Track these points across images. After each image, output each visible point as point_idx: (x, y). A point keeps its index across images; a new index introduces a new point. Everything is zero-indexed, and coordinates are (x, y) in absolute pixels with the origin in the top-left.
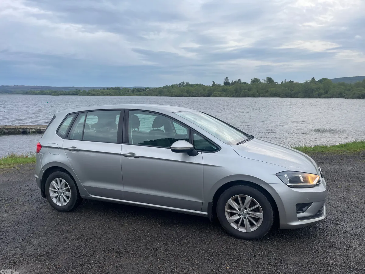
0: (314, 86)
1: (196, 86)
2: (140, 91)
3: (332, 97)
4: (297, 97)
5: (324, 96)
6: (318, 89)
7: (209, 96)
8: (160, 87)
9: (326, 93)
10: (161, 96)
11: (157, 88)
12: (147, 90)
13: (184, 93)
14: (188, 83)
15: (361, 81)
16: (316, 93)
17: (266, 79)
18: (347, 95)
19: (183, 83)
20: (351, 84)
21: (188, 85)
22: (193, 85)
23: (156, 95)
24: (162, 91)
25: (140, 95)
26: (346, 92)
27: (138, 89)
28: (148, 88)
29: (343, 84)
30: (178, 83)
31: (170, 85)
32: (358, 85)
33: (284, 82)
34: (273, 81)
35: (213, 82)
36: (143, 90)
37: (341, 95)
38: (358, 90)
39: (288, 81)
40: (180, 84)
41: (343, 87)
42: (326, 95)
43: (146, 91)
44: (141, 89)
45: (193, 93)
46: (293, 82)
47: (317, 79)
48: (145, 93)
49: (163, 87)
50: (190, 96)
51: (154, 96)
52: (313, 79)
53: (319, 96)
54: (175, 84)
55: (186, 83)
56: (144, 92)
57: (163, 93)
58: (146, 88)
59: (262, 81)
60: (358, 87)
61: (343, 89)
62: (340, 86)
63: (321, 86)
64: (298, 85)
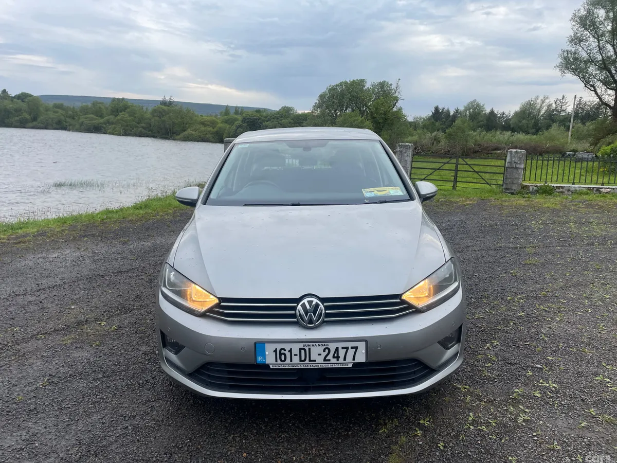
0: (11, 106)
3: (46, 128)
5: (30, 124)
6: (18, 111)
9: (35, 119)
16: (17, 118)
18: (70, 125)
20: (74, 108)
26: (68, 119)
29: (59, 107)
32: (85, 111)
37: (60, 125)
38: (86, 118)
41: (60, 111)
42: (35, 123)
53: (22, 124)
60: (86, 113)
61: (62, 115)
62: (58, 110)
63: (24, 106)
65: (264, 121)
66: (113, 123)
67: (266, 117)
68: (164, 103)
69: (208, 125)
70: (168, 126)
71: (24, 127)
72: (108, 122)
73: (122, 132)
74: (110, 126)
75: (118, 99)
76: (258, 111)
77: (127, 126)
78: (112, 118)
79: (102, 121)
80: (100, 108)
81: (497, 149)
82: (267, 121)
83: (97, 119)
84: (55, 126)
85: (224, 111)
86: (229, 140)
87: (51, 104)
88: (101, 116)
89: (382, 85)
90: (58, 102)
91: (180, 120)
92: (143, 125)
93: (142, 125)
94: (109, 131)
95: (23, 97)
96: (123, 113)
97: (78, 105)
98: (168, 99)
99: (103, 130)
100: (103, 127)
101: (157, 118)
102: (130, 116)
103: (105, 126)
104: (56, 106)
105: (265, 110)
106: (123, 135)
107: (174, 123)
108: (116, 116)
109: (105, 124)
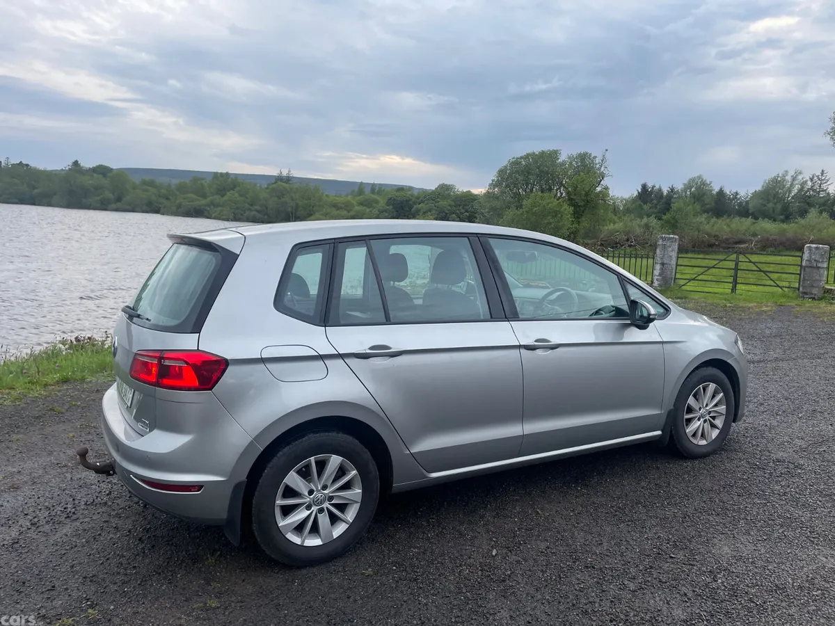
0: (90, 182)
3: (133, 209)
4: (49, 205)
5: (114, 206)
6: (99, 188)
9: (119, 199)
16: (96, 198)
18: (163, 207)
20: (169, 185)
26: (161, 200)
29: (151, 184)
32: (182, 188)
33: (4, 164)
37: (152, 208)
38: (185, 199)
39: (15, 161)
41: (152, 190)
42: (119, 204)
46: (27, 165)
53: (104, 206)
60: (185, 192)
61: (154, 194)
62: (149, 188)
63: (105, 182)
64: (49, 175)
65: (415, 203)
66: (218, 205)
67: (418, 198)
68: (280, 179)
69: (341, 208)
70: (290, 209)
71: (106, 210)
72: (212, 204)
73: (231, 217)
74: (215, 209)
75: (222, 174)
76: (401, 189)
77: (237, 208)
78: (217, 198)
79: (204, 202)
80: (202, 185)
81: (741, 242)
82: (419, 204)
83: (198, 200)
84: (145, 208)
85: (356, 189)
87: (137, 180)
88: (204, 196)
89: (583, 157)
90: (147, 178)
91: (306, 202)
92: (257, 207)
94: (213, 215)
95: (102, 171)
96: (232, 192)
97: (175, 181)
98: (285, 173)
99: (206, 214)
100: (206, 210)
101: (275, 199)
102: (241, 195)
103: (208, 209)
104: (144, 183)
105: (411, 188)
106: (232, 221)
107: (297, 205)
108: (223, 196)
109: (208, 205)
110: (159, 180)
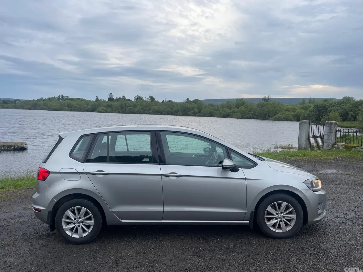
0: (190, 106)
1: (77, 100)
2: (7, 104)
3: (204, 116)
4: (177, 115)
5: (198, 114)
6: (193, 108)
7: (93, 111)
8: (34, 100)
9: (200, 112)
10: (35, 109)
11: (29, 101)
12: (17, 102)
13: (64, 108)
14: (67, 97)
15: (225, 103)
16: (192, 112)
17: (148, 97)
18: (215, 114)
19: (62, 96)
20: (218, 105)
21: (68, 99)
22: (74, 99)
23: (29, 108)
24: (37, 104)
25: (7, 108)
26: (215, 111)
27: (5, 100)
28: (18, 100)
29: (212, 105)
30: (56, 96)
31: (47, 98)
32: (223, 106)
33: (164, 101)
34: (154, 99)
35: (96, 98)
36: (12, 102)
37: (211, 115)
38: (223, 110)
39: (168, 100)
40: (59, 97)
41: (212, 107)
42: (200, 114)
43: (15, 103)
44: (9, 101)
45: (75, 107)
46: (172, 101)
47: (191, 100)
48: (14, 106)
49: (38, 99)
50: (71, 110)
51: (26, 109)
52: (188, 99)
53: (194, 115)
54: (52, 97)
55: (66, 96)
56: (14, 104)
57: (38, 106)
58: (15, 101)
59: (144, 99)
60: (223, 108)
61: (212, 109)
62: (210, 107)
63: (195, 106)
64: (177, 104)
65: (329, 107)
66: (236, 112)
67: (331, 104)
68: (264, 100)
69: (291, 111)
70: (266, 112)
71: (195, 116)
72: (234, 112)
73: (241, 117)
74: (235, 114)
75: (240, 99)
76: (326, 100)
77: (243, 113)
78: (236, 110)
79: (230, 111)
80: (230, 105)
82: (332, 107)
83: (228, 110)
84: (209, 115)
85: (301, 101)
86: (303, 122)
87: (207, 104)
88: (231, 109)
90: (210, 103)
91: (273, 109)
93: (251, 112)
94: (233, 116)
95: (196, 101)
96: (242, 106)
97: (220, 103)
98: (267, 97)
99: (231, 116)
100: (231, 114)
101: (260, 109)
102: (245, 108)
103: (232, 114)
104: (210, 105)
105: (331, 99)
106: (241, 118)
107: (269, 110)
108: (238, 108)
109: (232, 113)
110: (214, 104)
